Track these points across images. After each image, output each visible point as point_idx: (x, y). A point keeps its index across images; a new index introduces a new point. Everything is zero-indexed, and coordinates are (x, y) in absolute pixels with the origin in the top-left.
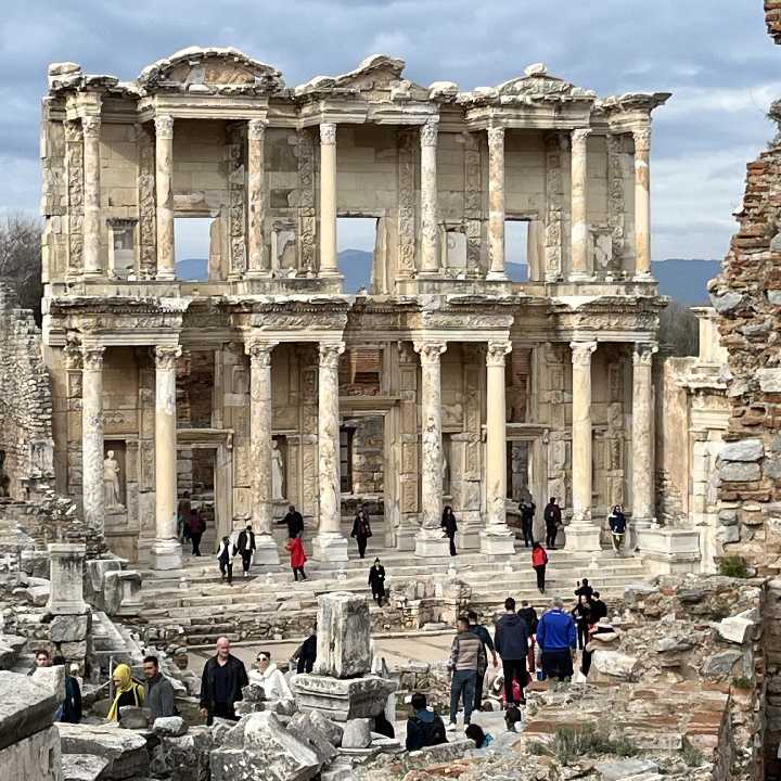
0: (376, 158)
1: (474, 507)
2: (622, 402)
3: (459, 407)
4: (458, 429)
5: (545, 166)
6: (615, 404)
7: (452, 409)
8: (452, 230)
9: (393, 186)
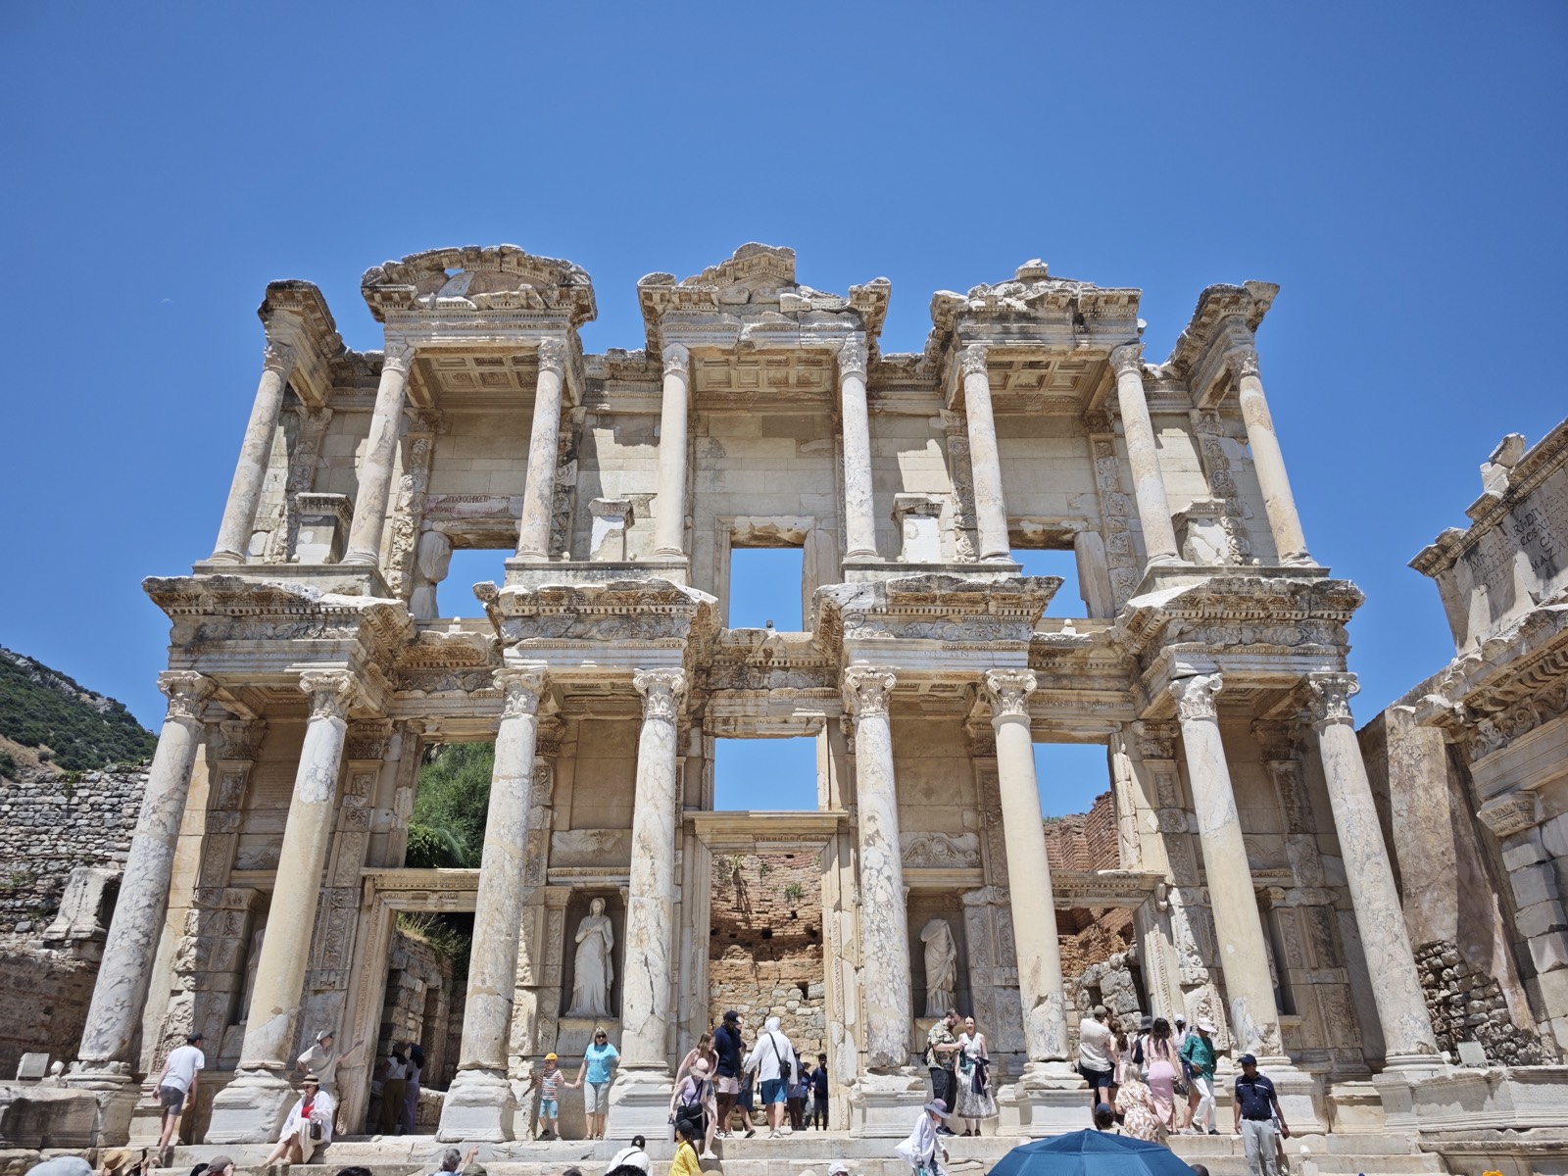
0: (798, 451)
2: (1315, 834)
6: (1300, 836)
8: (911, 512)
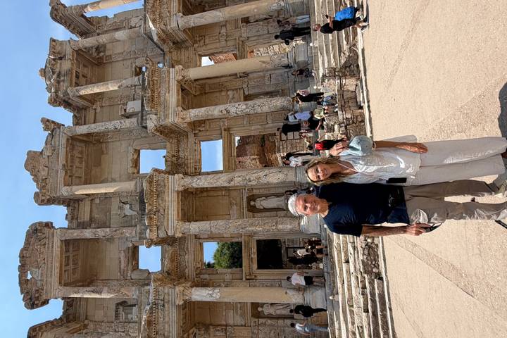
1: (286, 75)
3: (229, 93)
4: (242, 91)
5: (111, 62)
7: (231, 97)
8: (125, 110)
9: (118, 144)
